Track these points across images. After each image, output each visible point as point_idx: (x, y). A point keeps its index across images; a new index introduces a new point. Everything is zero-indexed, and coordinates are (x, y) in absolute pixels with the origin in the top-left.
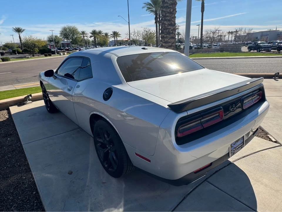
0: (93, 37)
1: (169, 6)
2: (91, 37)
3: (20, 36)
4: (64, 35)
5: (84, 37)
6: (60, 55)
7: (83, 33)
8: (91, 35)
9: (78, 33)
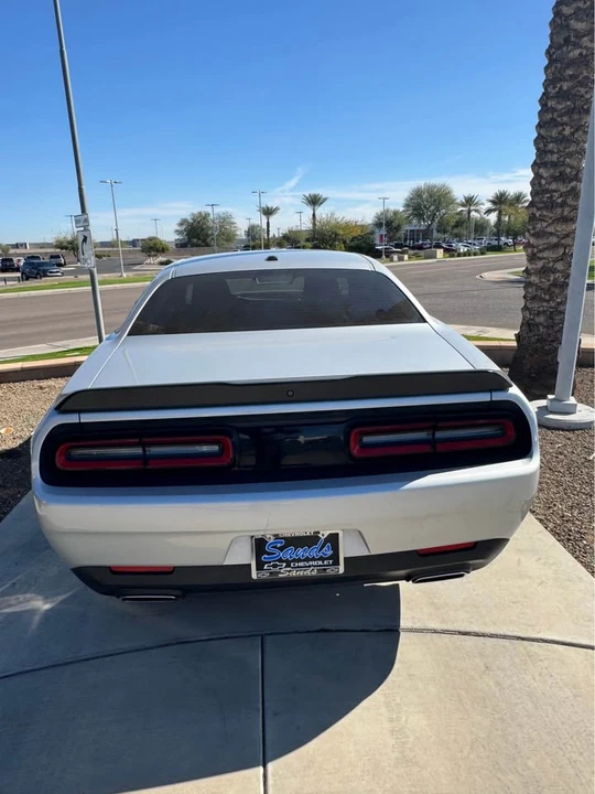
0: (496, 213)
1: (559, 119)
2: (489, 211)
3: (314, 215)
4: (414, 210)
5: (469, 212)
6: (392, 261)
7: (469, 201)
8: (489, 205)
9: (452, 201)
